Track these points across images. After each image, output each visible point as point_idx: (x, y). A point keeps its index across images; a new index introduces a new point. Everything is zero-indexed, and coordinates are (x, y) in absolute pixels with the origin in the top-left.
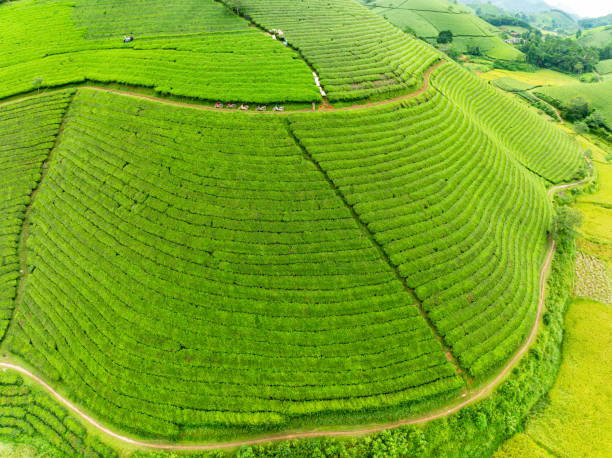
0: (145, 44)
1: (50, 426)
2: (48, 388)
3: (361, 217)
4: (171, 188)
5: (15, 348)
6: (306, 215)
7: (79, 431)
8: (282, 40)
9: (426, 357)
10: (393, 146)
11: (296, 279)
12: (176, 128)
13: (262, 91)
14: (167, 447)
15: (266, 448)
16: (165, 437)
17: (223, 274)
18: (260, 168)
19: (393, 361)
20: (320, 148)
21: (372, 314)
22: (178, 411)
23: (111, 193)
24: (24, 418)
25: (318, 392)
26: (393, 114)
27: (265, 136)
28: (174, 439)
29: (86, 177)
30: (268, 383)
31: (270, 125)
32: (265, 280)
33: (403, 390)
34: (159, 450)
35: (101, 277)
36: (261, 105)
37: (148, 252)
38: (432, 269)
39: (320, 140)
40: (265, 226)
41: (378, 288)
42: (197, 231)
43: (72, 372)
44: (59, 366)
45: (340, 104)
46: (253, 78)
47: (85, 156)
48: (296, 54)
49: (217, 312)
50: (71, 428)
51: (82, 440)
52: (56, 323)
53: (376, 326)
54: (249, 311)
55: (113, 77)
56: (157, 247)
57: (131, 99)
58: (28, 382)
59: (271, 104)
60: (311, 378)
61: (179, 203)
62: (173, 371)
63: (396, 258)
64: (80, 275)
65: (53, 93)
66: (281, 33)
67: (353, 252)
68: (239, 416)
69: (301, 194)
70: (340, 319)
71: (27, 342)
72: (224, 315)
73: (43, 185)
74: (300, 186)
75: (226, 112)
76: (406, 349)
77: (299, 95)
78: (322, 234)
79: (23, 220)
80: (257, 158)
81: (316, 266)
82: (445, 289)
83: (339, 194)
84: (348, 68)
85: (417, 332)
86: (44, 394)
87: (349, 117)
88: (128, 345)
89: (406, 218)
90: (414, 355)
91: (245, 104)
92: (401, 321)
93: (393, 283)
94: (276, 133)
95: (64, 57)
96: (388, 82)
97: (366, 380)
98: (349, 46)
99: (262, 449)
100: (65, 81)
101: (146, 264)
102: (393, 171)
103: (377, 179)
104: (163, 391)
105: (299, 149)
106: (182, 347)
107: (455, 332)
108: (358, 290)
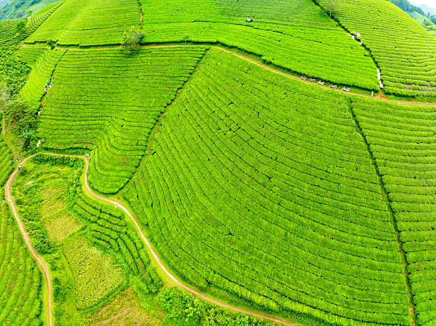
0: (262, 26)
1: (130, 251)
2: (138, 227)
3: (385, 186)
4: (256, 126)
5: (127, 196)
6: (345, 172)
7: (146, 260)
8: (359, 40)
9: (394, 306)
10: (425, 139)
11: (324, 215)
12: (270, 87)
13: (337, 74)
14: (195, 293)
15: (258, 322)
16: (197, 286)
17: (273, 195)
18: (322, 129)
19: (370, 299)
20: (370, 126)
21: (369, 261)
22: (212, 273)
23: (216, 120)
24: (116, 240)
25: (308, 299)
26: (429, 114)
27: (332, 107)
28: (202, 290)
29: (203, 105)
30: (277, 279)
31: (337, 99)
32: (301, 209)
33: (368, 322)
34: (190, 292)
35: (194, 171)
36: (334, 84)
37: (229, 165)
38: (424, 242)
39: (371, 119)
40: (313, 171)
41: (381, 243)
42: (265, 160)
43: (156, 223)
44: (150, 217)
45: (393, 96)
46: (332, 64)
47: (206, 91)
48: (367, 53)
49: (261, 219)
50: (142, 257)
51: (145, 267)
52: (158, 190)
53: (368, 270)
54: (282, 226)
55: (235, 44)
56: (236, 163)
57: (244, 61)
58: (127, 219)
59: (341, 85)
60: (308, 289)
61: (258, 138)
62: (218, 246)
63: (401, 225)
64: (182, 165)
65: (194, 46)
66: (359, 36)
67: (371, 210)
68: (249, 293)
69: (346, 156)
70: (344, 256)
71: (136, 196)
72: (265, 223)
73: (174, 103)
74: (348, 150)
75: (307, 83)
76: (383, 295)
77: (364, 83)
78: (353, 189)
79: (157, 121)
80: (321, 121)
81: (341, 212)
82: (429, 261)
83: (375, 164)
84: (404, 71)
85: (396, 285)
86: (134, 230)
87: (397, 108)
88: (197, 219)
89: (419, 197)
90: (386, 301)
91: (322, 81)
92: (388, 273)
93: (393, 243)
94: (340, 107)
95: (206, 25)
96: (432, 89)
97: (346, 305)
98: (407, 55)
99: (255, 321)
100: (204, 40)
101: (226, 172)
102: (420, 158)
103: (405, 161)
104: (207, 257)
105: (354, 122)
106: (230, 234)
107: (423, 295)
108: (365, 239)
